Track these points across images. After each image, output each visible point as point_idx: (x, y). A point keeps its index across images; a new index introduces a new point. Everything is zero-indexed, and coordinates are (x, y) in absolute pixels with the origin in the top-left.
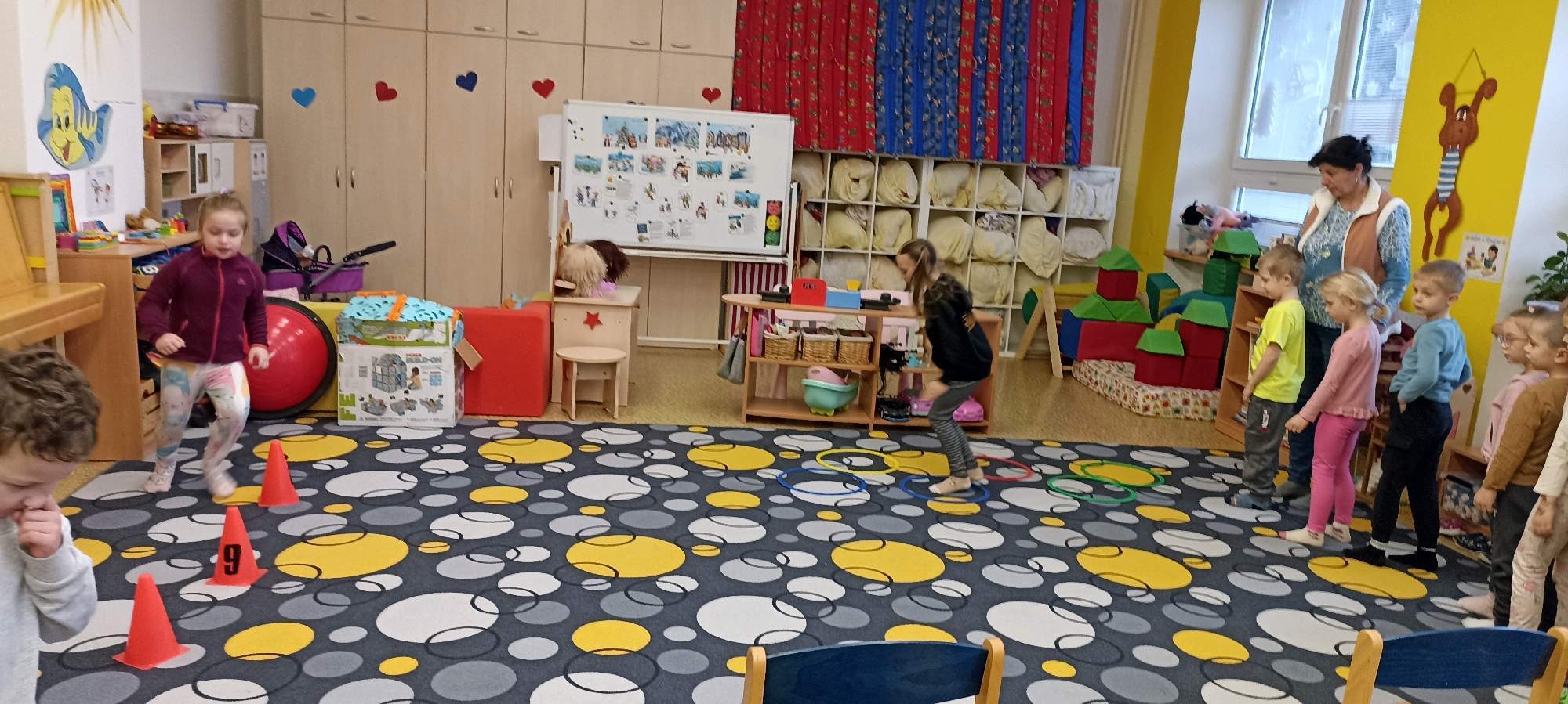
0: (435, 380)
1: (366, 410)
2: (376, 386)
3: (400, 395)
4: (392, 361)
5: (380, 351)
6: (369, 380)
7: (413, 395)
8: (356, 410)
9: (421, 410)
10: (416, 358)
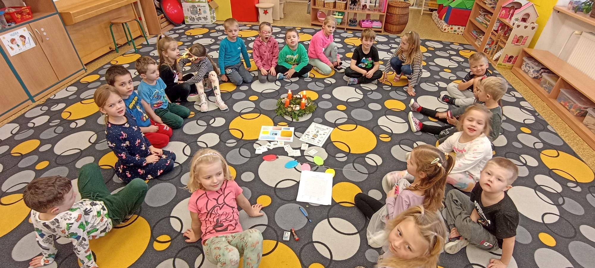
0: (205, 12)
1: (191, 20)
2: (192, 14)
3: (197, 16)
4: (194, 7)
5: (191, 4)
6: (190, 12)
7: (200, 16)
8: (188, 20)
9: (203, 20)
10: (199, 6)
